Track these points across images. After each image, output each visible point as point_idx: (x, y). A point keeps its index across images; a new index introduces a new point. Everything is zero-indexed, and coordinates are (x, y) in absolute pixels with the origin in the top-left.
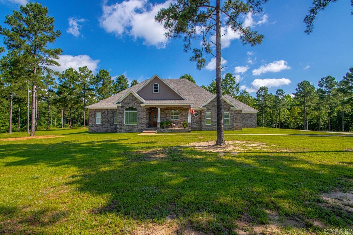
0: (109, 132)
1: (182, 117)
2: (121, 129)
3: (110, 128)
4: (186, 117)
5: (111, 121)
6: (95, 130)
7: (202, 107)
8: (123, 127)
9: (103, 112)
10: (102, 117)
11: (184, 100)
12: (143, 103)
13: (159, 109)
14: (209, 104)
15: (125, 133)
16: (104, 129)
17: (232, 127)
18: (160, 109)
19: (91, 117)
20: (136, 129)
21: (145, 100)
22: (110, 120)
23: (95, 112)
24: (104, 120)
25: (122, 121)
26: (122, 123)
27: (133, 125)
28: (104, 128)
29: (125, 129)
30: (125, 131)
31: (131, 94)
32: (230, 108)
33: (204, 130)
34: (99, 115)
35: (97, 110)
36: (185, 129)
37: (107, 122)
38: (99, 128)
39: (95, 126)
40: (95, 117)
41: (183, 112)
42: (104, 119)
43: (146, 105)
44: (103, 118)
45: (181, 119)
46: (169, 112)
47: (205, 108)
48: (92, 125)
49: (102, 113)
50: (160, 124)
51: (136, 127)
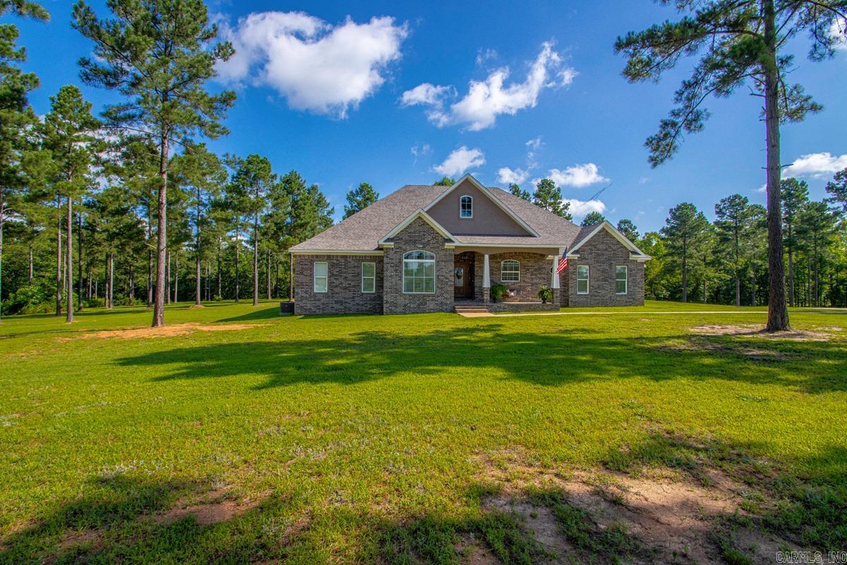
0: (351, 312)
1: (529, 275)
2: (395, 304)
3: (353, 303)
4: (536, 275)
5: (354, 286)
6: (313, 309)
7: (572, 253)
8: (401, 301)
9: (335, 261)
10: (331, 275)
11: (531, 236)
12: (450, 241)
13: (487, 257)
14: (586, 248)
15: (405, 313)
16: (337, 306)
17: (634, 299)
18: (490, 256)
19: (301, 276)
20: (431, 305)
21: (453, 234)
22: (353, 284)
23: (312, 262)
24: (337, 282)
25: (396, 284)
26: (398, 291)
27: (424, 296)
28: (336, 302)
29: (405, 305)
30: (406, 311)
31: (420, 218)
32: (628, 257)
33: (574, 306)
34: (321, 272)
35: (317, 256)
36: (544, 302)
37: (345, 288)
38: (323, 304)
39: (312, 299)
40: (311, 275)
41: (530, 264)
42: (337, 279)
43: (456, 247)
44: (332, 278)
45: (524, 281)
46: (497, 265)
47: (576, 257)
48: (304, 295)
49: (332, 266)
50: (489, 292)
51: (432, 300)
